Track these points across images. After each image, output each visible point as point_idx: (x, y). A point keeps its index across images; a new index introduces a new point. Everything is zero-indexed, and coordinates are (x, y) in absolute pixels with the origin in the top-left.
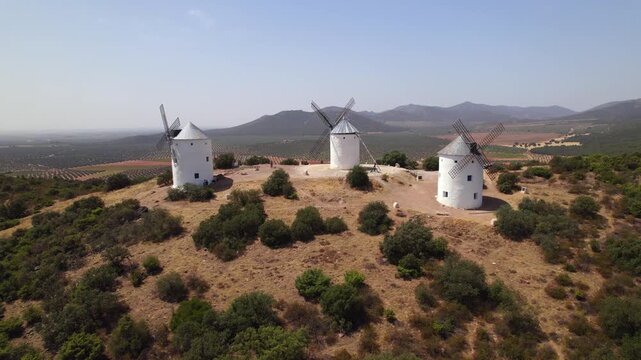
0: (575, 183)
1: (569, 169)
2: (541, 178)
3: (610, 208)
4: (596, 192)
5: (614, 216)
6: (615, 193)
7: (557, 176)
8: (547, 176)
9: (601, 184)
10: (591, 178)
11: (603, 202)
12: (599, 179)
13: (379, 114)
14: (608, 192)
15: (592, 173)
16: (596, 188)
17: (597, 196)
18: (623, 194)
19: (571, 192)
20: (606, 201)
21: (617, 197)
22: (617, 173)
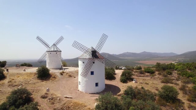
0: (166, 76)
1: (164, 69)
2: (149, 74)
3: (186, 94)
4: (177, 82)
5: (188, 100)
6: (188, 83)
7: (157, 73)
8: (152, 73)
9: (181, 77)
10: (175, 74)
11: (181, 89)
12: (180, 74)
13: (117, 55)
14: (185, 82)
15: (176, 71)
16: (177, 80)
17: (178, 84)
18: (194, 83)
19: (163, 82)
20: (183, 89)
21: (190, 86)
22: (189, 71)
